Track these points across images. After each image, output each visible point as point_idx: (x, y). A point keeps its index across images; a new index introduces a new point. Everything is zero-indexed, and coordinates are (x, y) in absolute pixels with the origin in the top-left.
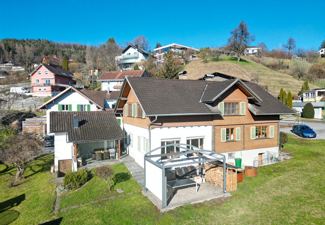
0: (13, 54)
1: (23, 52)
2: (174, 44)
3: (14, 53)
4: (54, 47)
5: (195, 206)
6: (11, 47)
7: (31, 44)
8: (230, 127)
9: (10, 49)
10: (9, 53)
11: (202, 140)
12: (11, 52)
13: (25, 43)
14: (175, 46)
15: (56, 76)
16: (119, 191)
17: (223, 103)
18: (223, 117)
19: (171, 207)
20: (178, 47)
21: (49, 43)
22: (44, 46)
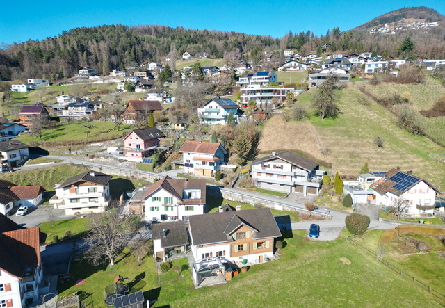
0: (87, 56)
1: (97, 51)
5: (209, 287)
6: (84, 45)
8: (241, 244)
9: (83, 49)
10: (83, 56)
11: (224, 251)
12: (85, 54)
15: (145, 141)
16: (183, 276)
17: (235, 233)
18: (236, 240)
19: (200, 287)
22: (119, 36)
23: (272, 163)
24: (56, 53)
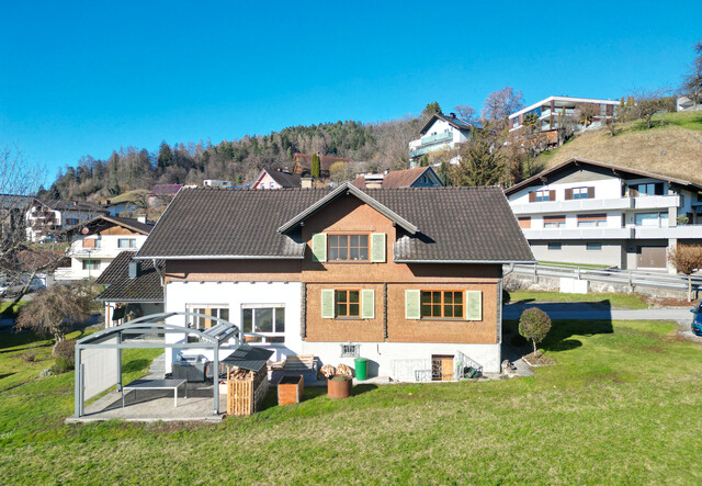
0: (292, 154)
2: (551, 98)
3: (294, 150)
4: (362, 132)
6: (291, 141)
7: (324, 132)
8: (348, 288)
9: (289, 144)
11: (280, 312)
12: (289, 151)
13: (316, 132)
14: (553, 102)
17: (323, 235)
18: (326, 266)
20: (563, 104)
21: (355, 126)
22: (345, 132)
23: (559, 187)
24: (252, 151)
